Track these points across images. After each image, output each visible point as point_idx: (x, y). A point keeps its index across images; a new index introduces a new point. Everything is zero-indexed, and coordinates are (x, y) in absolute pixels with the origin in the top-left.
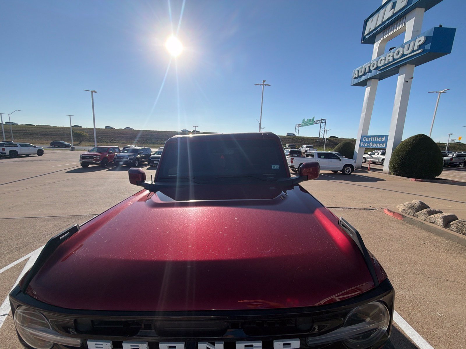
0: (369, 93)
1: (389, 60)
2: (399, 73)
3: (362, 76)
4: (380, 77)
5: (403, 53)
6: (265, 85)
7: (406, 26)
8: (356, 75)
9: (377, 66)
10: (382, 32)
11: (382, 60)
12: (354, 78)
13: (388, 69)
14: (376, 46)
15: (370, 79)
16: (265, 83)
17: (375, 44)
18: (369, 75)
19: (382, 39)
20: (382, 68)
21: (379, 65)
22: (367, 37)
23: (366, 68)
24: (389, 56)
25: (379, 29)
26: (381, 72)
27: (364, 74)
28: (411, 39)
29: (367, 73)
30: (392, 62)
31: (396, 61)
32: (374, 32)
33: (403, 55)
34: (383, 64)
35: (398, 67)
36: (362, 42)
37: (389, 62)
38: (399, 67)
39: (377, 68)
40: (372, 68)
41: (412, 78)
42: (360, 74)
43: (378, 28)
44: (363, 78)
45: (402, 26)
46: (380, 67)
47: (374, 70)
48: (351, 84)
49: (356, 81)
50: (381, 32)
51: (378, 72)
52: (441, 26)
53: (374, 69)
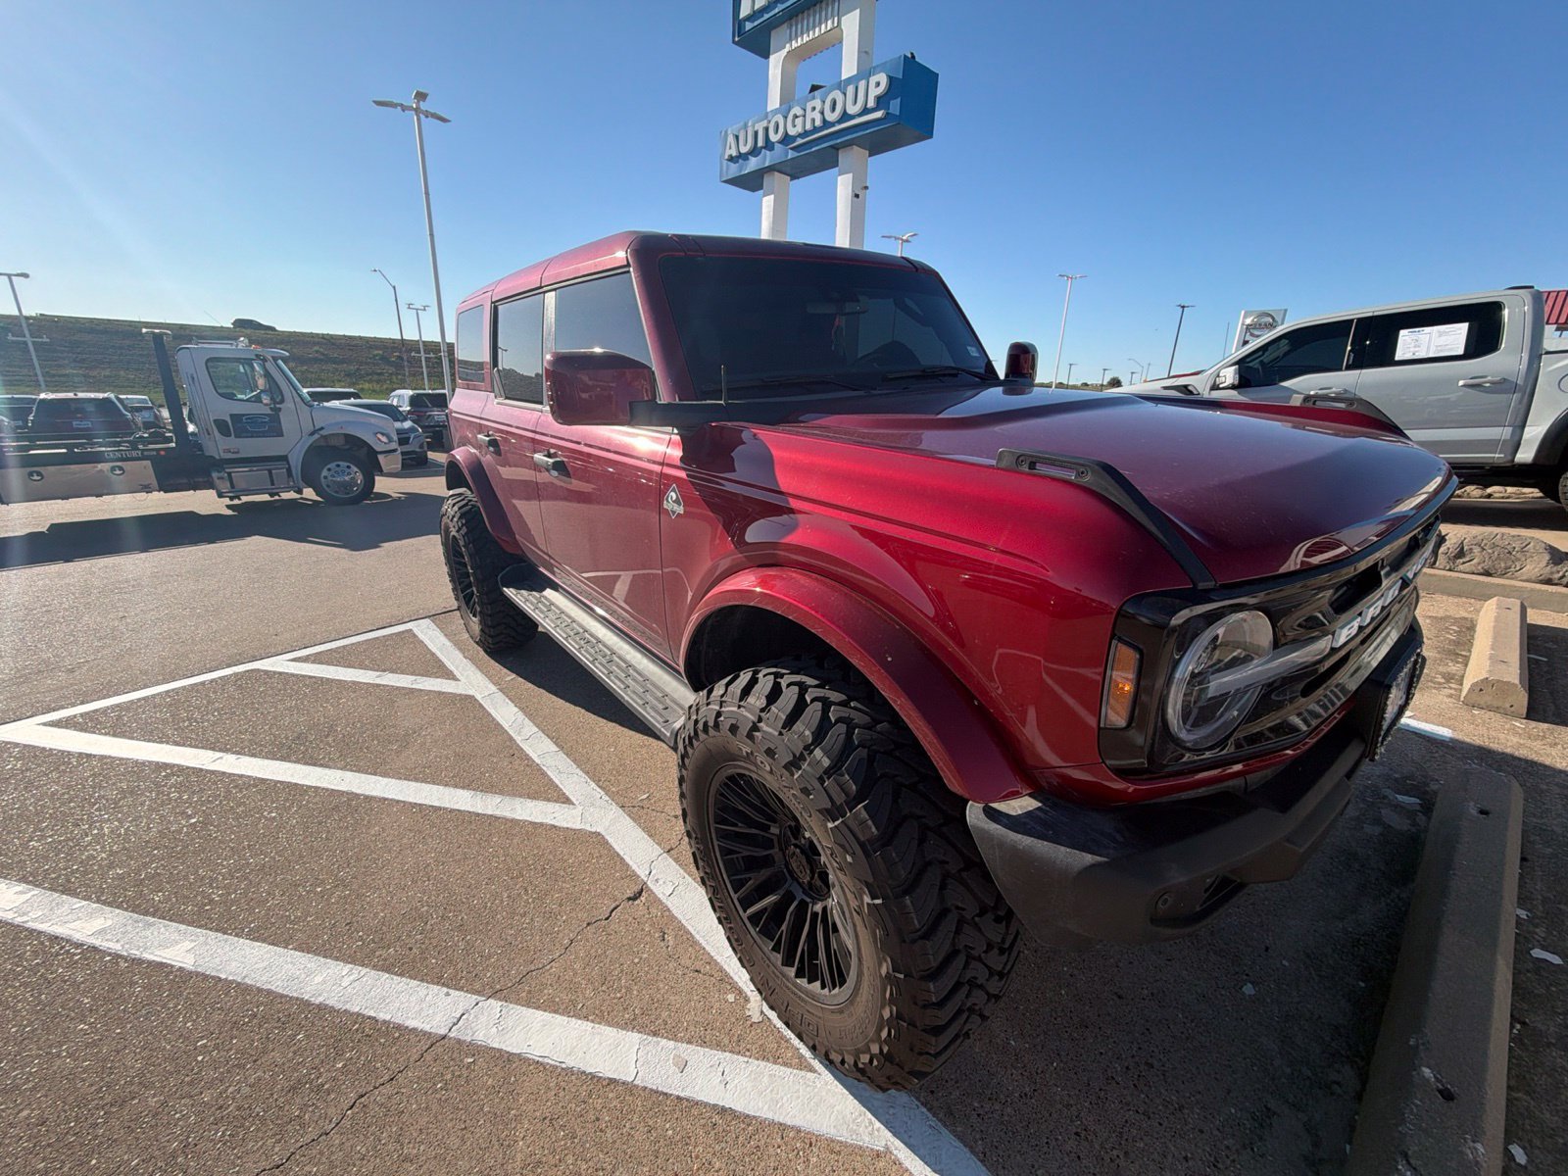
0: (772, 213)
1: (813, 120)
2: (837, 166)
3: (750, 157)
4: (796, 170)
5: (845, 110)
6: (427, 114)
7: (843, 27)
8: (730, 148)
9: (787, 133)
10: (785, 25)
11: (796, 117)
12: (726, 157)
13: (813, 149)
14: (775, 67)
15: (771, 169)
16: (423, 106)
17: (772, 58)
18: (768, 158)
19: (788, 48)
20: (800, 141)
21: (792, 132)
22: (748, 26)
23: (756, 133)
24: (814, 109)
25: (777, 10)
26: (796, 154)
27: (755, 151)
28: (855, 72)
29: (762, 148)
30: (821, 129)
31: (830, 127)
32: (766, 16)
33: (845, 116)
34: (799, 129)
35: (836, 148)
36: (737, 39)
37: (815, 130)
38: (838, 149)
39: (786, 139)
40: (774, 138)
41: (866, 188)
42: (744, 150)
43: (774, 9)
44: (753, 164)
45: (833, 23)
46: (794, 138)
47: (779, 145)
48: (721, 176)
49: (734, 170)
50: (784, 23)
51: (791, 154)
52: (913, 57)
53: (780, 142)
